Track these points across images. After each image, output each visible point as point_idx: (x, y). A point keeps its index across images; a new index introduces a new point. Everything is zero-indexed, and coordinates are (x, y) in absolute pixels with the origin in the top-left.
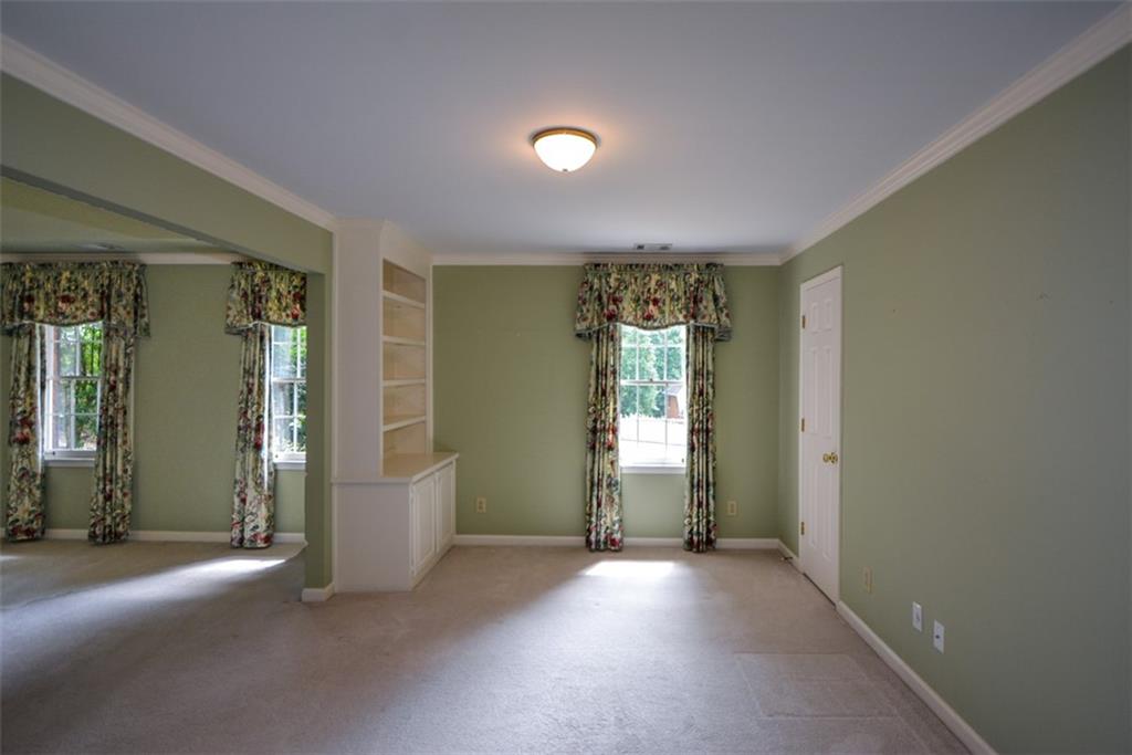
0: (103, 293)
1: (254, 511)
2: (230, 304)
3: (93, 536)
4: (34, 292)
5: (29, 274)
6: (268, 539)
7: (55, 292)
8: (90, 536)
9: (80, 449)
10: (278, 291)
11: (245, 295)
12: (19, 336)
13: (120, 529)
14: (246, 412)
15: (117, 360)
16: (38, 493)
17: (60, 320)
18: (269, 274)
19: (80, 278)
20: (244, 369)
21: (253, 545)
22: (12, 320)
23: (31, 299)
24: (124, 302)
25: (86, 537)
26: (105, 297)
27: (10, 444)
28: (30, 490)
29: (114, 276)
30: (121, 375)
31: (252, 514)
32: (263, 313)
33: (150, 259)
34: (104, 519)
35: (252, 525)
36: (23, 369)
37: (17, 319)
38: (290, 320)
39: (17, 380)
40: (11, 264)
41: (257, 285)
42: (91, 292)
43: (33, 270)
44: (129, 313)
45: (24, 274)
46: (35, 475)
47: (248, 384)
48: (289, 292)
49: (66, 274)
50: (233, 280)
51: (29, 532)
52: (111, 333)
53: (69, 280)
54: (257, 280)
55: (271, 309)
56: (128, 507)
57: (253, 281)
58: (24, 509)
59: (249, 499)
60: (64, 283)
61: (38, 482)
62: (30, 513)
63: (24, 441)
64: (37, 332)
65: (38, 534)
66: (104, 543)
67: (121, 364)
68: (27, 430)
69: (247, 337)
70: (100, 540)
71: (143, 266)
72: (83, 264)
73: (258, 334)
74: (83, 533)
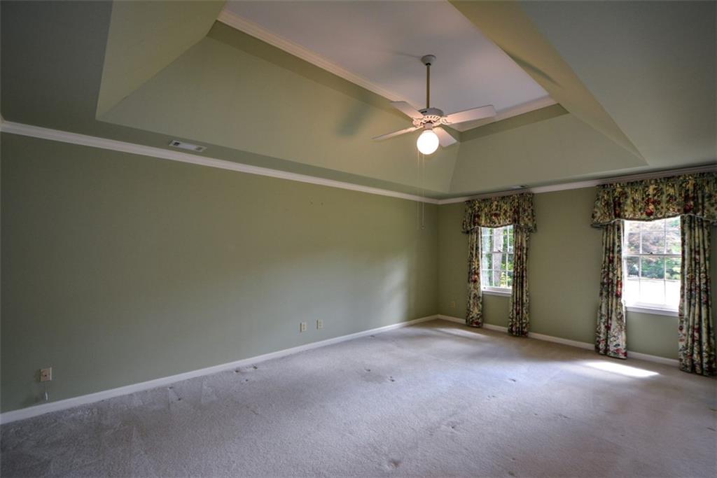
0: (515, 210)
1: (616, 335)
2: (596, 210)
3: (511, 331)
4: (479, 213)
5: (477, 205)
6: (625, 354)
7: (490, 212)
8: (509, 330)
9: (498, 287)
10: (633, 198)
11: (607, 204)
12: (472, 234)
13: (525, 330)
14: (608, 274)
15: (521, 243)
16: (480, 305)
17: (492, 224)
18: (626, 189)
19: (503, 204)
20: (606, 248)
21: (616, 356)
22: (470, 227)
23: (479, 216)
24: (526, 214)
25: (507, 331)
26: (516, 212)
27: (469, 282)
28: (478, 304)
29: (521, 201)
30: (525, 252)
31: (614, 336)
32: (622, 214)
33: (537, 190)
34: (516, 324)
35: (615, 343)
36: (475, 249)
37: (472, 226)
38: (644, 216)
39: (471, 253)
40: (469, 201)
41: (617, 197)
42: (508, 210)
43: (479, 203)
44: (529, 219)
45: (475, 205)
46: (479, 298)
47: (609, 257)
48: (643, 199)
49: (496, 203)
50: (598, 196)
51: (477, 323)
52: (518, 230)
53: (497, 206)
54: (616, 194)
55: (626, 211)
56: (528, 319)
57: (614, 194)
58: (475, 312)
59: (612, 327)
60: (494, 207)
61: (481, 301)
62: (478, 315)
63: (475, 281)
64: (479, 231)
65: (480, 325)
66: (515, 336)
67: (525, 245)
68: (476, 276)
69: (607, 229)
70: (514, 334)
71: (533, 194)
72: (504, 197)
73: (616, 227)
74: (505, 329)
